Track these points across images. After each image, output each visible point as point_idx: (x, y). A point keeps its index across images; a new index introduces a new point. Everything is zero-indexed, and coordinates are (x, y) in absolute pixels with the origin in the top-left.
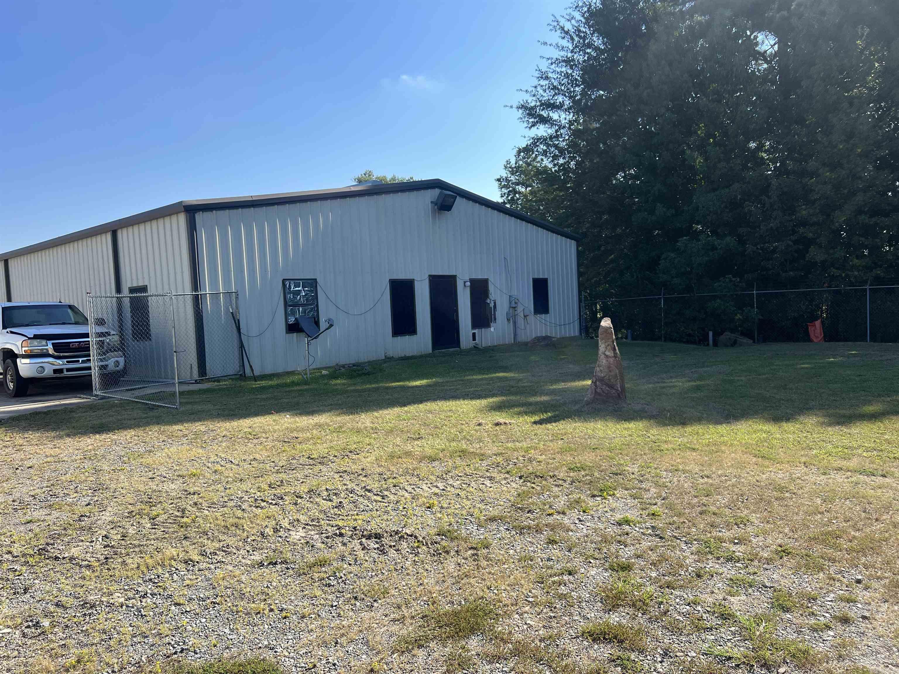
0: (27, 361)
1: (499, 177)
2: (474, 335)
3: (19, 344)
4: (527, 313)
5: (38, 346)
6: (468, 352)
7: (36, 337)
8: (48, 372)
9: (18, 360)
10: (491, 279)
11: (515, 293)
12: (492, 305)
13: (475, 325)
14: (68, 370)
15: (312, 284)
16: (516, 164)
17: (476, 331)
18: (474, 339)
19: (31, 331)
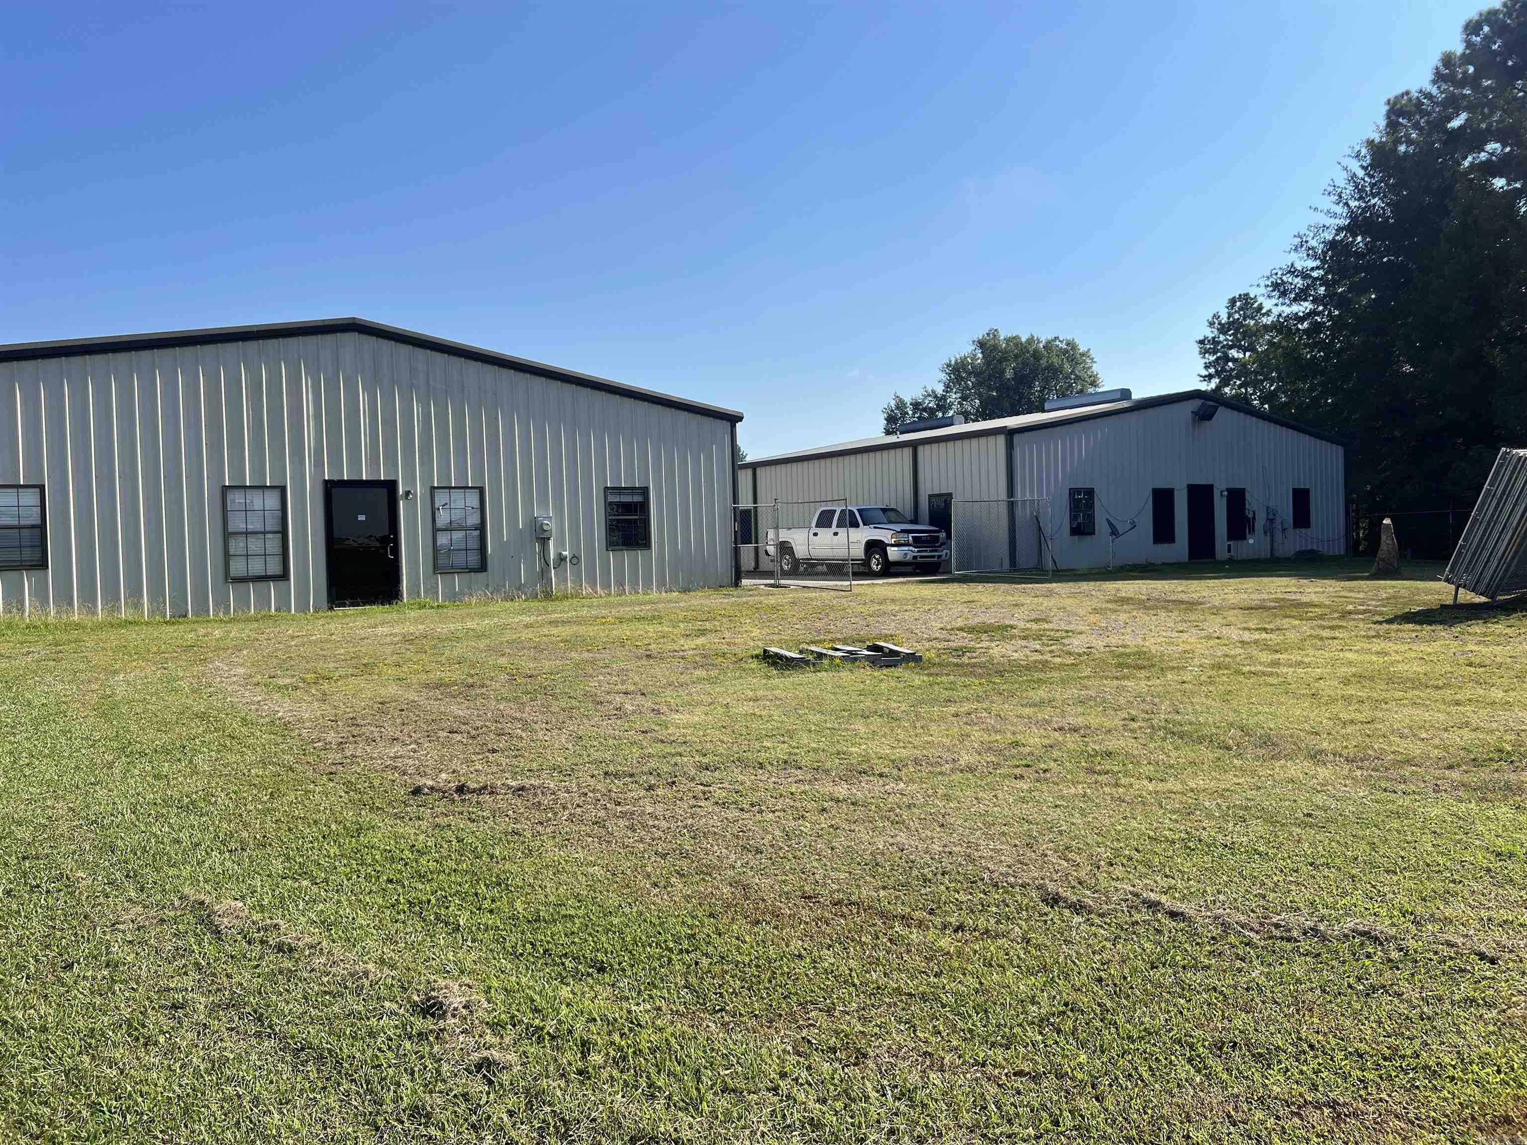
0: (896, 549)
1: (1202, 338)
2: (1229, 546)
3: (890, 537)
4: (1286, 526)
5: (903, 538)
6: (1223, 563)
7: (903, 531)
8: (909, 557)
9: (888, 548)
10: (1248, 488)
11: (1272, 504)
12: (1251, 516)
13: (1230, 537)
14: (922, 557)
15: (1090, 492)
16: (1229, 318)
17: (1231, 543)
18: (1229, 551)
19: (899, 528)
